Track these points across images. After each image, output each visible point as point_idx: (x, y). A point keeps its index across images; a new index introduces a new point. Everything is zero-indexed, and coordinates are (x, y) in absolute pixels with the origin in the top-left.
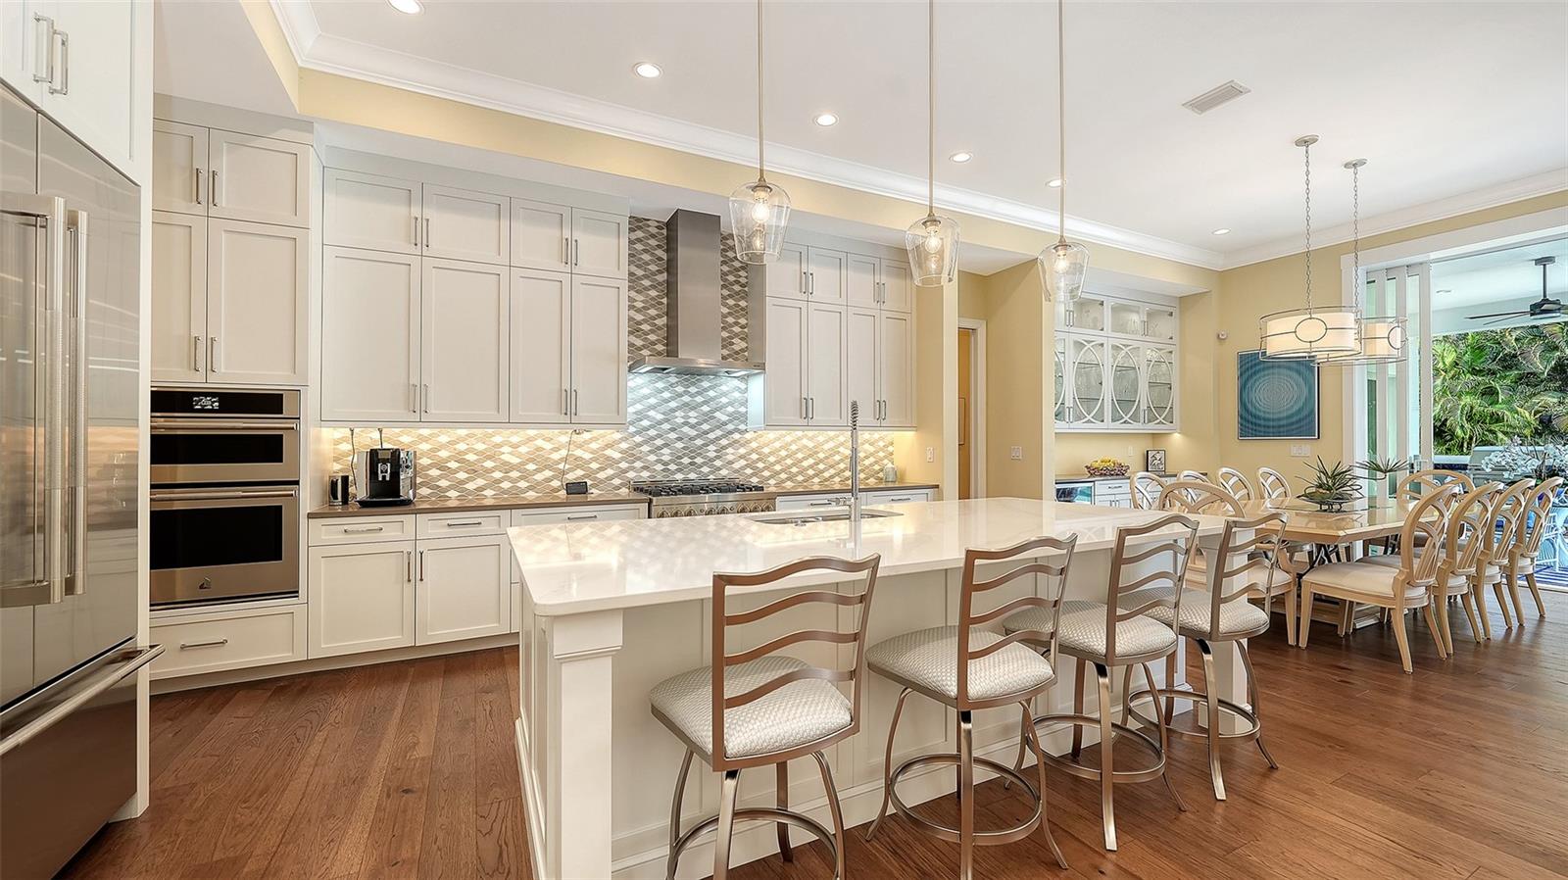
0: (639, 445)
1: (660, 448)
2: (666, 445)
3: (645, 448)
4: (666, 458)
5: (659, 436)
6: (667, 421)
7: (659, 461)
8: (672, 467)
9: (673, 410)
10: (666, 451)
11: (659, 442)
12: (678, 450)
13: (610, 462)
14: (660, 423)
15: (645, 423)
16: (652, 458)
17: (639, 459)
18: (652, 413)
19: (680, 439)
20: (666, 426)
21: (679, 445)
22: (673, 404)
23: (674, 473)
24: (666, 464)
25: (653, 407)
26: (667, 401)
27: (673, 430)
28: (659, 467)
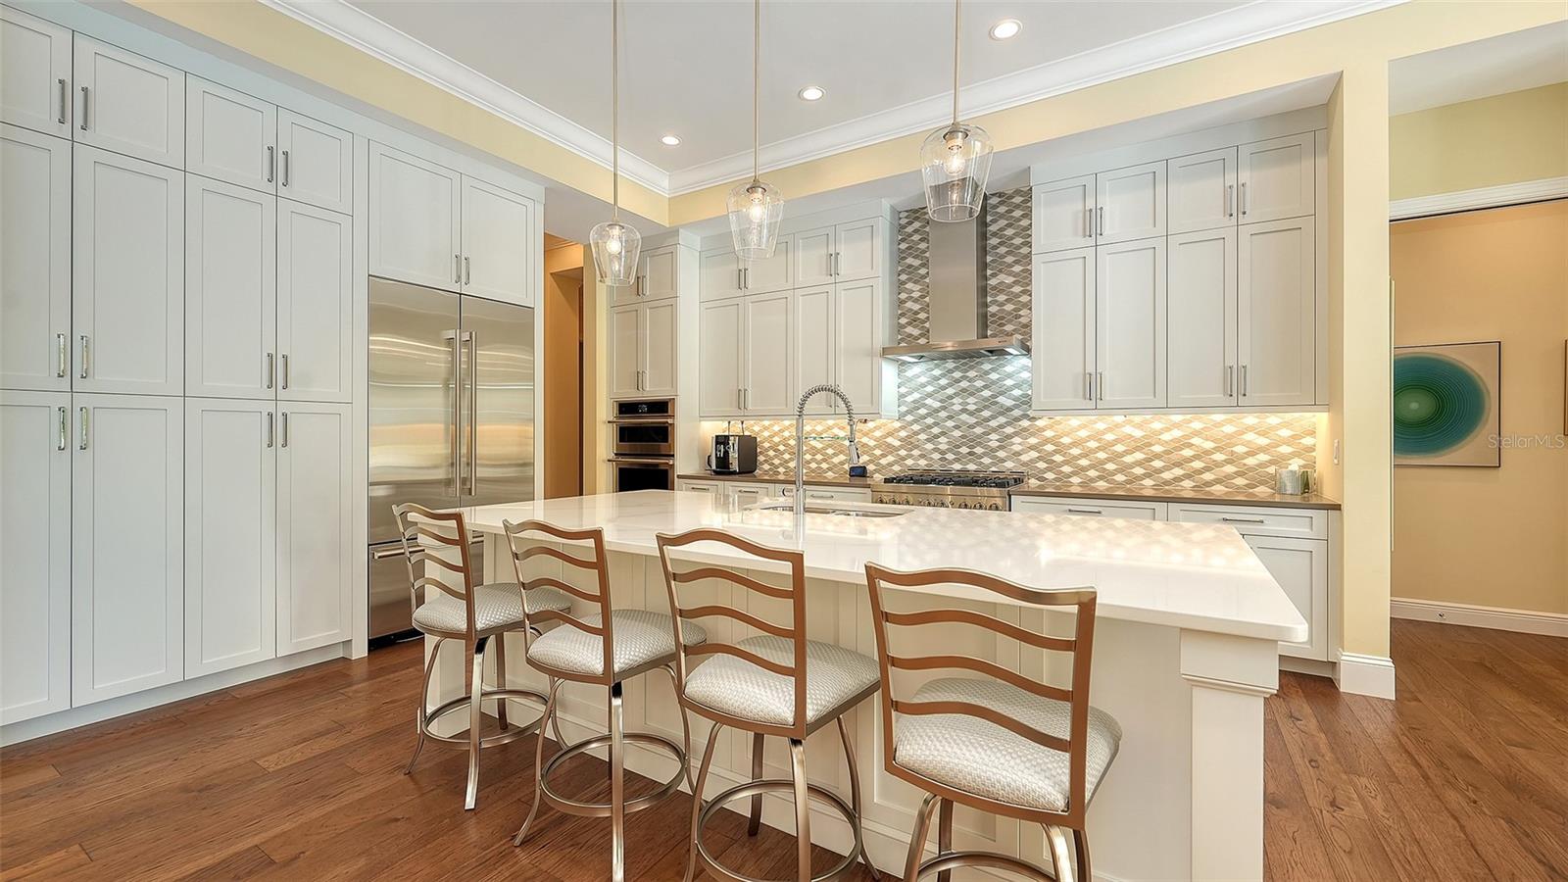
0: (917, 433)
1: (937, 436)
2: (943, 434)
3: (923, 437)
4: (943, 447)
5: (936, 424)
6: (944, 408)
7: (936, 450)
8: (950, 456)
9: (951, 397)
10: (943, 439)
11: (936, 430)
12: (956, 439)
13: (890, 449)
14: (937, 411)
15: (923, 411)
16: (929, 446)
17: (916, 447)
18: (929, 401)
19: (957, 427)
20: (943, 414)
21: (957, 433)
22: (950, 391)
23: (951, 463)
24: (943, 453)
25: (929, 395)
26: (944, 388)
27: (950, 418)
28: (936, 456)
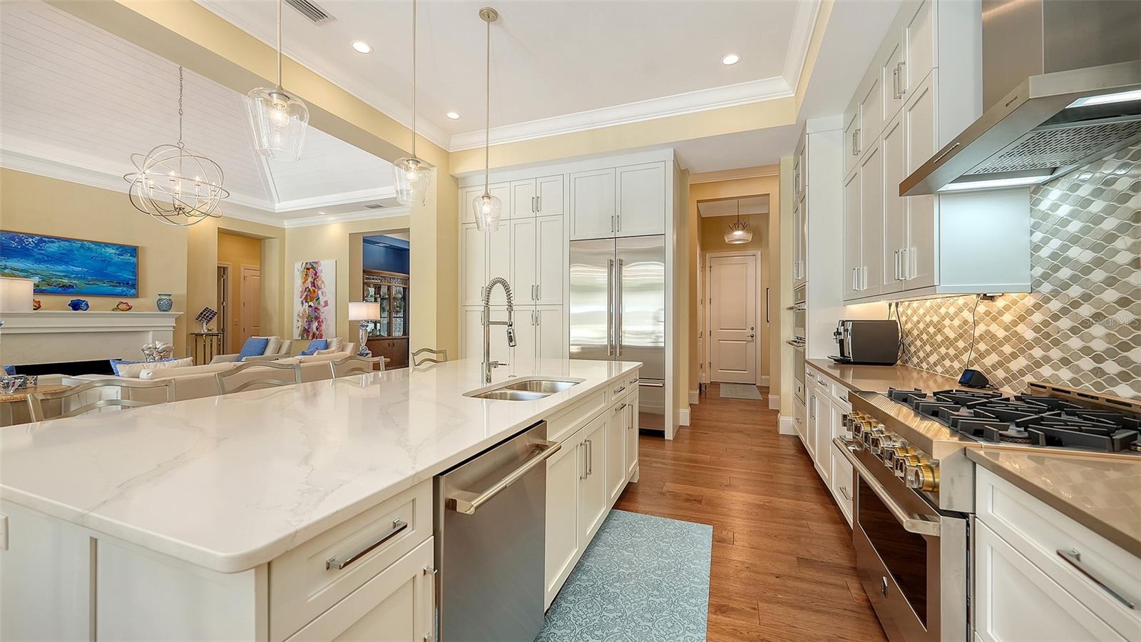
0: (1056, 317)
1: (1086, 324)
2: (1098, 317)
3: (1065, 323)
4: (1099, 346)
5: (1086, 298)
6: (1098, 263)
7: (1087, 351)
8: (1111, 367)
9: (1111, 238)
10: (1098, 330)
11: (1086, 311)
12: (1122, 330)
13: (1024, 347)
14: (1087, 270)
15: (1065, 273)
16: (1075, 343)
17: (1056, 343)
18: (1074, 252)
19: (1124, 302)
20: (1098, 275)
21: (1124, 316)
22: (1110, 224)
23: (1112, 381)
24: (1098, 359)
25: (1075, 240)
26: (1097, 220)
27: (1110, 282)
28: (1087, 364)
